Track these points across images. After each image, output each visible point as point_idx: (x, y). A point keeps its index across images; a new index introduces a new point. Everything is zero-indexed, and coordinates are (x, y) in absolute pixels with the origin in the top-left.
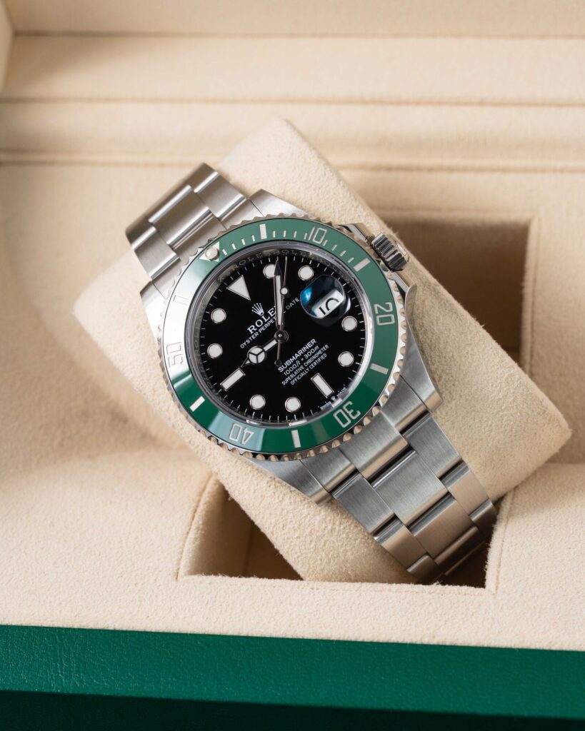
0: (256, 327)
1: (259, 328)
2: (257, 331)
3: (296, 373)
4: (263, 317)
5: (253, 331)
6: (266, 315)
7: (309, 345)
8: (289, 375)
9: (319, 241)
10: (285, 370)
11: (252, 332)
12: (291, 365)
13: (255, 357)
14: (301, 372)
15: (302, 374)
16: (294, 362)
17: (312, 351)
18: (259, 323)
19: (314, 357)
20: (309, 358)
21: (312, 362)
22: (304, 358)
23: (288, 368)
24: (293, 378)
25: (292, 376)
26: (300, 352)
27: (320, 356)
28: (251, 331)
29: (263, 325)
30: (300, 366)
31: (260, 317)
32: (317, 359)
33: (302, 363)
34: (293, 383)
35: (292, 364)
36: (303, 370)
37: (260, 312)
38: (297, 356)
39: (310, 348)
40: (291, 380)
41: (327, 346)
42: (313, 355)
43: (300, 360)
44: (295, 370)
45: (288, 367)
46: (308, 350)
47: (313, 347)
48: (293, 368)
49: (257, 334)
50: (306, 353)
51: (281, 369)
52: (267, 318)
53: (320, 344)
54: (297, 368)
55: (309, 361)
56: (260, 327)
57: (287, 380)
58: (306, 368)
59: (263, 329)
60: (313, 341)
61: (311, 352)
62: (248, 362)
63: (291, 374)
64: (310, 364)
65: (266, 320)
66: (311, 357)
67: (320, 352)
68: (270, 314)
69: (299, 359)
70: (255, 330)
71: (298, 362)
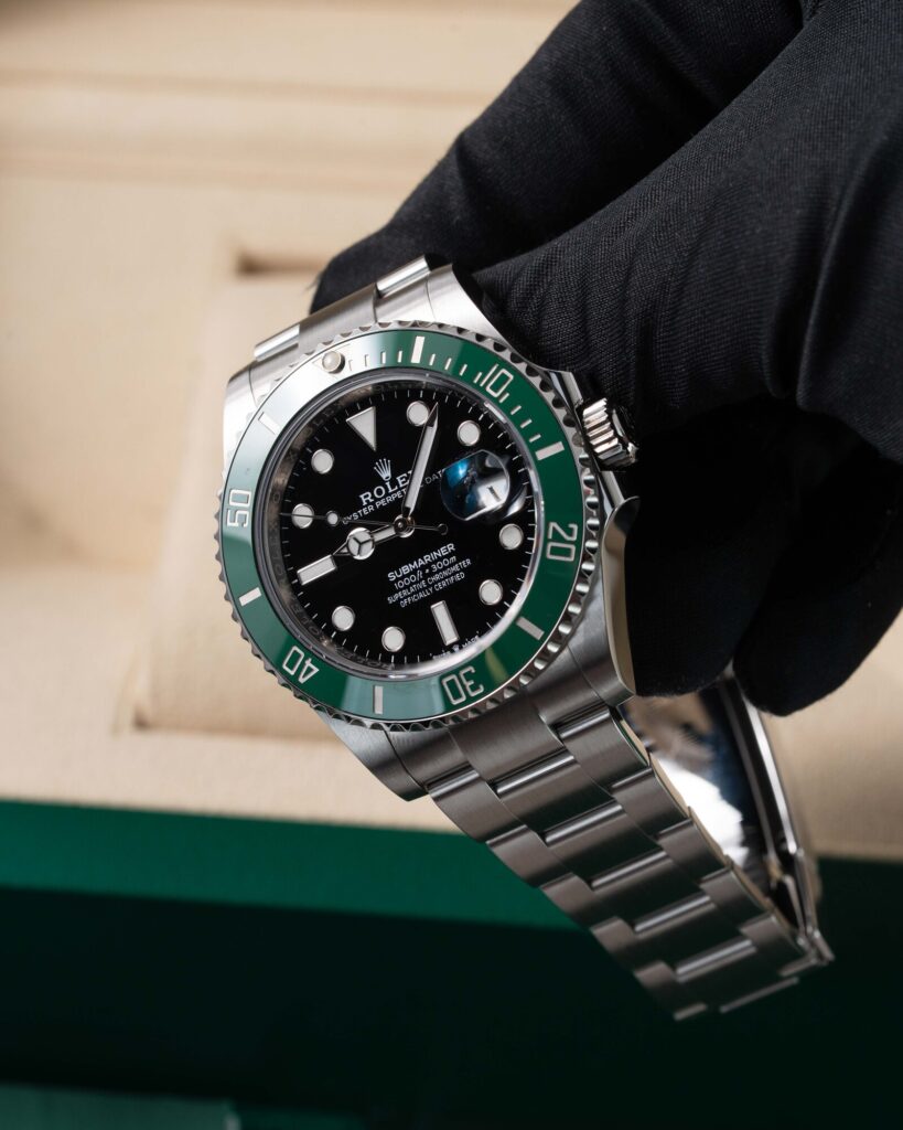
0: (373, 497)
1: (377, 500)
2: (373, 503)
3: (412, 590)
4: (388, 484)
5: (367, 501)
6: (394, 483)
7: (443, 551)
8: (401, 590)
9: (496, 391)
10: (397, 579)
11: (365, 503)
12: (408, 575)
13: (357, 545)
14: (421, 590)
15: (421, 595)
16: (414, 572)
17: (446, 564)
18: (379, 492)
19: (445, 573)
20: (438, 572)
21: (440, 581)
22: (431, 569)
23: (402, 578)
24: (406, 597)
25: (405, 592)
26: (427, 558)
27: (454, 573)
28: (364, 500)
29: (384, 497)
30: (421, 580)
31: (382, 483)
32: (449, 577)
33: (425, 576)
34: (404, 603)
35: (411, 573)
36: (424, 589)
37: (386, 474)
38: (421, 562)
39: (444, 557)
40: (402, 597)
41: (469, 562)
42: (445, 568)
43: (424, 572)
44: (412, 584)
45: (404, 576)
46: (440, 559)
47: (448, 556)
48: (410, 580)
49: (371, 508)
50: (435, 562)
51: (392, 576)
52: (392, 488)
53: (460, 554)
54: (416, 583)
55: (437, 577)
56: (380, 499)
57: (396, 596)
58: (429, 586)
59: (382, 502)
60: (451, 547)
61: (443, 564)
62: (345, 550)
63: (404, 588)
64: (436, 582)
65: (391, 491)
66: (441, 570)
67: (456, 568)
68: (400, 482)
69: (423, 568)
70: (371, 501)
71: (420, 573)
